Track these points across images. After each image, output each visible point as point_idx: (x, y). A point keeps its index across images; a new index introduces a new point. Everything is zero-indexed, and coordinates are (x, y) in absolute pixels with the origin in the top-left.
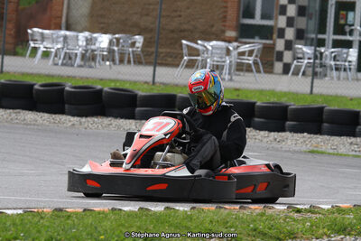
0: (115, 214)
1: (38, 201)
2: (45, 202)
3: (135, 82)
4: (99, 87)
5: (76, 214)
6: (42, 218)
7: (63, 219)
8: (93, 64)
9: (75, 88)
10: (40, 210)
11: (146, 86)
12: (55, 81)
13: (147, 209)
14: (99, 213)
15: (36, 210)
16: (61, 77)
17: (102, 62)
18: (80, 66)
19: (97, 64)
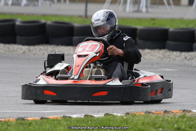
0: (67, 121)
1: (3, 113)
2: (9, 113)
3: (72, 17)
4: (43, 21)
5: (36, 121)
6: (8, 125)
7: (26, 126)
8: (36, 3)
9: (24, 22)
10: (7, 120)
11: (80, 19)
12: (7, 17)
13: (91, 116)
14: (54, 120)
15: (3, 120)
16: (13, 14)
17: (44, 2)
18: (26, 5)
19: (40, 3)
